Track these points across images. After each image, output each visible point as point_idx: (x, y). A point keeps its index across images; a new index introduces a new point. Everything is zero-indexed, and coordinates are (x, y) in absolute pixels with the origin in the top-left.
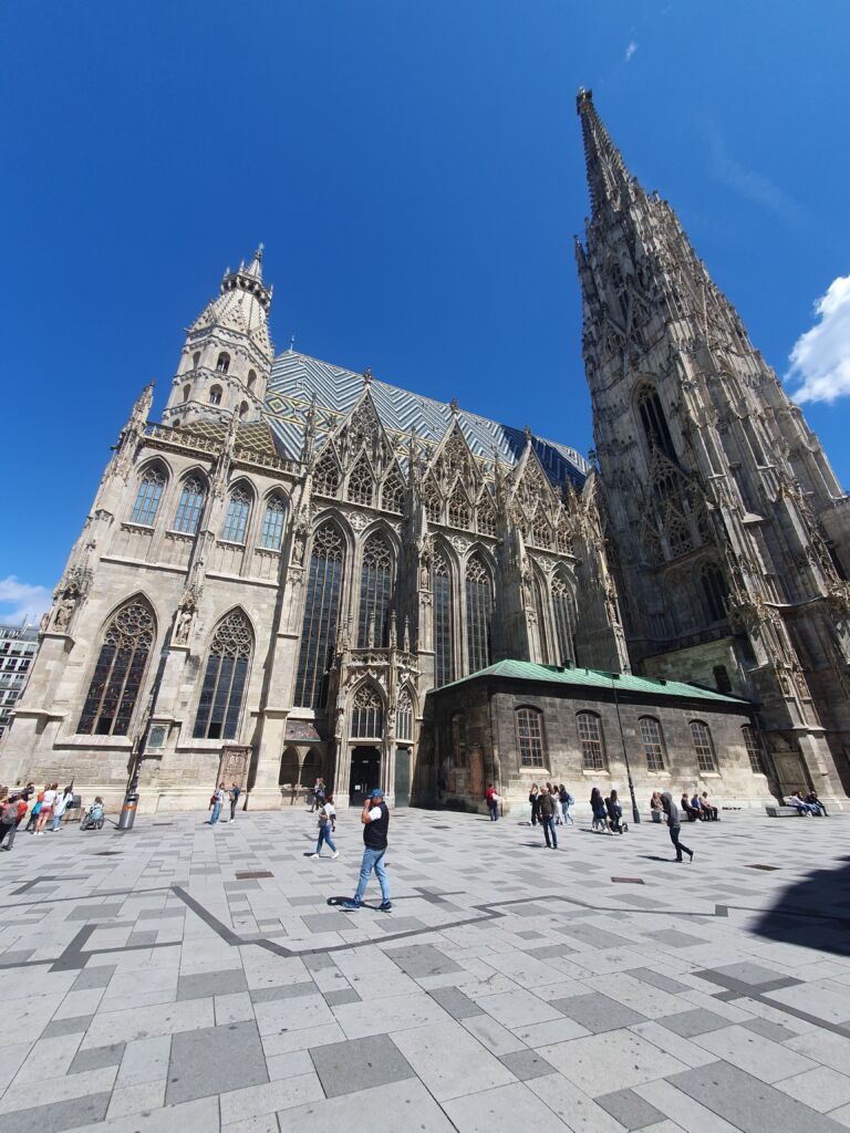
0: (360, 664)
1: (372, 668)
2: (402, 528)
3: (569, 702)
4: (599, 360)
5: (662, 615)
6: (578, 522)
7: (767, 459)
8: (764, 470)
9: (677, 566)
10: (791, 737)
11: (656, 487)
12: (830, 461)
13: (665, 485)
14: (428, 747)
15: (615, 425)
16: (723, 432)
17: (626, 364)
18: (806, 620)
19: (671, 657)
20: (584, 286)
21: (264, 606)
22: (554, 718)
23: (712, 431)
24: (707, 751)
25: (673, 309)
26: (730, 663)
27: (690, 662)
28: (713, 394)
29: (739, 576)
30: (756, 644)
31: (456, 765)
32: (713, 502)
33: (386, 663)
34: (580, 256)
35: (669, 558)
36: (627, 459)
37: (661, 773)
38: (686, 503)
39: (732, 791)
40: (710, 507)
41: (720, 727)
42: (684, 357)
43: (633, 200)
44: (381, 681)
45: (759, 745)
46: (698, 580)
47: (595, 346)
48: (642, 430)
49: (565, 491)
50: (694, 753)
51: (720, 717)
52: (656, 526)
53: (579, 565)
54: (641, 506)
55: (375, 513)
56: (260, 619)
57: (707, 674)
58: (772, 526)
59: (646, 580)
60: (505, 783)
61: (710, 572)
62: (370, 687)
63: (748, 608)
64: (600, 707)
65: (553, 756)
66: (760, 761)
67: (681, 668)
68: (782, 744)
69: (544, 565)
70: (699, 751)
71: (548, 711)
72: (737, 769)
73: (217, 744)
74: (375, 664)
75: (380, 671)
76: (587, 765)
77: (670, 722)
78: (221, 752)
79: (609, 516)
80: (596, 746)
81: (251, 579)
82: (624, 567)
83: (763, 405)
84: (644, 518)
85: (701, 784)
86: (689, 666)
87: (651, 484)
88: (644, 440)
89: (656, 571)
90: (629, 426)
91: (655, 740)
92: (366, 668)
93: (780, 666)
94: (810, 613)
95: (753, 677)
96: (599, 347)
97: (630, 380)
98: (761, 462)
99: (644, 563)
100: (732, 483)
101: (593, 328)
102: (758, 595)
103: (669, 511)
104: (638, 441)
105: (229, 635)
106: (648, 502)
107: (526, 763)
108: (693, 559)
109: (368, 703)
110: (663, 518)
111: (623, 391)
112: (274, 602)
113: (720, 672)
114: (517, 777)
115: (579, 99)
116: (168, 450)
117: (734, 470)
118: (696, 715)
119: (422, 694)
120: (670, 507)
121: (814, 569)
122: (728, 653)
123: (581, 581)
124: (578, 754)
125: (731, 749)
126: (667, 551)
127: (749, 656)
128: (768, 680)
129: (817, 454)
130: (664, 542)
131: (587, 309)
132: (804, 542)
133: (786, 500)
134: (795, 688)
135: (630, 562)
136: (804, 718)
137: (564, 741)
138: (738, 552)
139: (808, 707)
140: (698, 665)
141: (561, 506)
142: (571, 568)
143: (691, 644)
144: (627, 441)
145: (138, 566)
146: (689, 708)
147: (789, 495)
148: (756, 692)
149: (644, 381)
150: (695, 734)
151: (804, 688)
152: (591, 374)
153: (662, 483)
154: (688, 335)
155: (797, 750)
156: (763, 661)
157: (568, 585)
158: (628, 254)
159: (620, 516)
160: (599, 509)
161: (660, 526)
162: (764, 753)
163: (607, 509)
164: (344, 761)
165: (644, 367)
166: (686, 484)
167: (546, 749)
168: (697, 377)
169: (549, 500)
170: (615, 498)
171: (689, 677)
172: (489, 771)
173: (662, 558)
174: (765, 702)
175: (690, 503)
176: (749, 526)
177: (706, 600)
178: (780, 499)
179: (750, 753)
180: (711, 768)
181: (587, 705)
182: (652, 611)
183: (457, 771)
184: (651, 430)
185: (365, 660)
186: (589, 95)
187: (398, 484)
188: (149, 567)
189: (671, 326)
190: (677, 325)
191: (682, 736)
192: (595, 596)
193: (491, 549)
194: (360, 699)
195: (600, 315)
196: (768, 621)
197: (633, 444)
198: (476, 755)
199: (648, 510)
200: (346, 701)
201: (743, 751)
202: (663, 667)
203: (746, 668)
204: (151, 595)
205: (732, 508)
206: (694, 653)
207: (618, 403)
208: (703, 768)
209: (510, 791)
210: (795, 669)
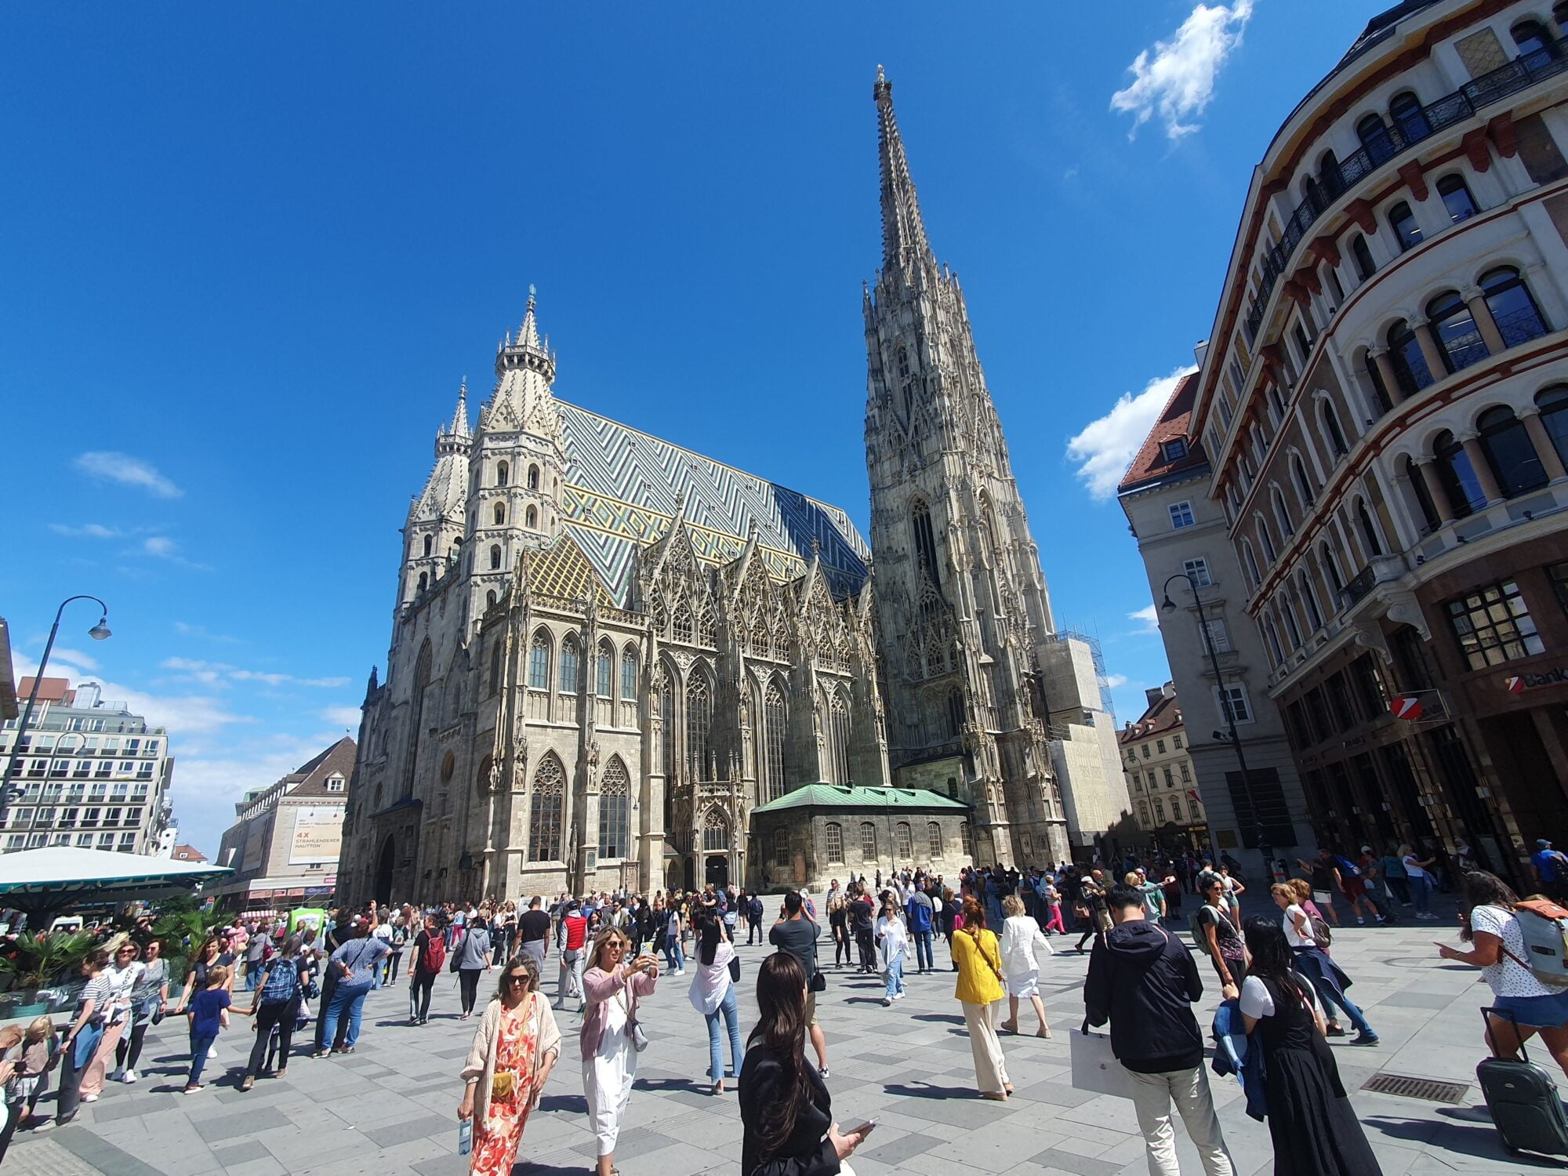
0: (706, 794)
1: (718, 797)
2: (717, 663)
3: (857, 817)
4: (880, 452)
5: (916, 726)
6: (856, 640)
7: (1001, 609)
8: (999, 620)
9: (932, 685)
10: (988, 829)
11: (921, 606)
12: (1051, 600)
13: (928, 608)
14: (754, 853)
15: (891, 530)
16: (975, 577)
17: (905, 470)
18: (1010, 744)
19: (920, 768)
20: (870, 354)
21: (633, 751)
22: (848, 830)
23: (967, 576)
24: (937, 843)
25: (949, 438)
26: (959, 777)
27: (933, 773)
28: (971, 538)
29: (972, 708)
30: (977, 762)
31: (780, 864)
32: (961, 643)
33: (728, 794)
34: (867, 312)
35: (926, 677)
36: (899, 569)
37: (908, 860)
38: (943, 631)
39: (950, 868)
40: (959, 646)
41: (947, 826)
42: (953, 494)
43: (925, 288)
44: (725, 807)
45: (970, 836)
46: (946, 700)
47: (878, 434)
48: (914, 545)
49: (845, 607)
50: (929, 845)
51: (947, 818)
52: (918, 645)
53: (854, 683)
54: (908, 622)
55: (696, 651)
56: (632, 762)
57: (943, 785)
58: (998, 669)
59: (906, 694)
60: (820, 874)
61: (955, 694)
62: (717, 811)
63: (974, 735)
64: (874, 819)
65: (847, 854)
66: (970, 847)
67: (925, 778)
68: (983, 835)
69: (826, 685)
70: (932, 843)
71: (844, 825)
72: (954, 854)
73: (616, 861)
74: (719, 794)
75: (723, 799)
76: (865, 858)
77: (916, 825)
78: (621, 867)
79: (880, 630)
80: (870, 846)
81: (621, 729)
82: (890, 681)
83: (1012, 536)
84: (910, 635)
85: (931, 865)
86: (932, 777)
87: (918, 603)
88: (915, 555)
89: (916, 686)
90: (902, 536)
91: (906, 838)
92: (713, 798)
93: (988, 779)
94: (1012, 739)
95: (973, 787)
96: (881, 438)
97: (908, 489)
98: (998, 612)
99: (906, 677)
100: (976, 626)
101: (876, 411)
102: (982, 725)
103: (929, 634)
104: (910, 554)
105: (611, 778)
106: (914, 620)
107: (831, 860)
108: (944, 682)
109: (715, 824)
110: (925, 639)
111: (900, 497)
112: (639, 747)
113: (952, 782)
114: (827, 869)
115: (877, 86)
116: (549, 618)
117: (979, 614)
118: (933, 818)
119: (748, 813)
120: (931, 631)
121: (1019, 707)
122: (958, 769)
123: (855, 698)
124: (860, 852)
125: (952, 840)
126: (925, 669)
127: (971, 771)
128: (980, 789)
129: (1042, 591)
130: (924, 661)
131: (872, 386)
132: (1016, 686)
133: (1009, 649)
134: (996, 797)
135: (895, 676)
136: (998, 816)
137: (853, 844)
138: (973, 690)
139: (1002, 808)
140: (938, 776)
141: (842, 624)
142: (848, 685)
143: (934, 757)
144: (901, 552)
145: (546, 727)
146: (928, 814)
147: (1011, 645)
148: (974, 798)
149: (920, 496)
150: (931, 832)
151: (1002, 796)
152: (872, 466)
153: (926, 604)
154: (958, 473)
155: (991, 838)
156: (979, 777)
157: (845, 702)
158: (915, 346)
159: (890, 629)
160: (873, 624)
161: (922, 645)
162: (973, 841)
163: (879, 623)
164: (701, 867)
165: (920, 481)
166: (944, 613)
167: (843, 850)
168: (960, 520)
169: (833, 619)
170: (887, 611)
171: (931, 785)
172: (810, 866)
173: (920, 676)
174: (977, 805)
175: (946, 632)
176: (983, 666)
177: (949, 717)
178: (1005, 647)
179: (964, 842)
180: (938, 854)
181: (867, 818)
182: (908, 722)
183: (781, 868)
184: (922, 551)
185: (711, 791)
186: (888, 87)
187: (711, 617)
188: (553, 727)
189: (945, 458)
190: (950, 457)
191: (923, 834)
192: (867, 713)
193: (786, 674)
194: (709, 821)
195: (884, 398)
196: (986, 746)
197: (905, 556)
198: (799, 857)
199: (913, 627)
200: (699, 823)
201: (959, 840)
202: (914, 776)
203: (968, 780)
204: (558, 751)
205: (973, 649)
206: (936, 766)
207: (895, 508)
208: (933, 854)
209: (823, 878)
210: (998, 780)
